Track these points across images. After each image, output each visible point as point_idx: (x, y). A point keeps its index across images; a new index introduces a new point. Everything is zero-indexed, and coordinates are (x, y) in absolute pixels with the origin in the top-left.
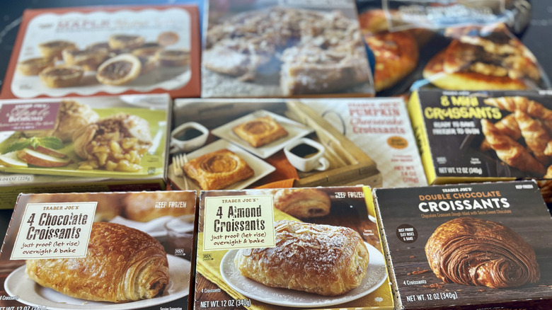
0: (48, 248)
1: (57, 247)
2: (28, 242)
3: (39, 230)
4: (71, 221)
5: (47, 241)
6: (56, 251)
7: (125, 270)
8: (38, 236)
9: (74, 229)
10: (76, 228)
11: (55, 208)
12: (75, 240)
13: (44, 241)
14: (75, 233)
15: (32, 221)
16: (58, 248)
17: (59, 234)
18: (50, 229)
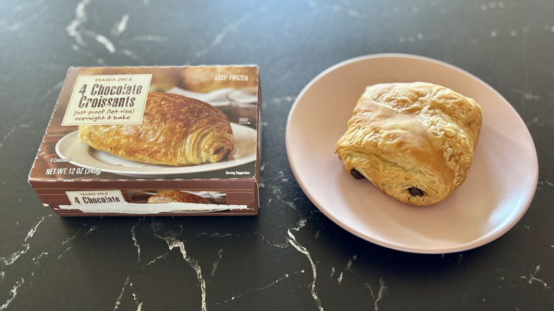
0: (101, 115)
1: (110, 114)
2: (80, 110)
3: (91, 100)
4: (125, 91)
5: (100, 109)
6: (109, 118)
7: (185, 135)
8: (90, 105)
9: (128, 99)
10: (130, 98)
11: (107, 80)
12: (129, 108)
13: (97, 109)
14: (130, 102)
15: (84, 91)
16: (112, 115)
17: (112, 102)
18: (102, 98)
